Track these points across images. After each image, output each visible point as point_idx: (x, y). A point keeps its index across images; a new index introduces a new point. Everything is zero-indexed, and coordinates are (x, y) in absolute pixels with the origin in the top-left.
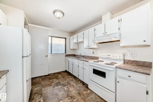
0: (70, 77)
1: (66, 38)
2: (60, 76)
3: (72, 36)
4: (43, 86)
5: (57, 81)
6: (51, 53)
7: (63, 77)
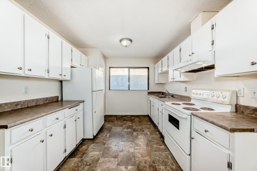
0: (149, 124)
1: (148, 68)
2: (137, 119)
3: (157, 64)
4: (115, 125)
5: (131, 124)
6: (129, 89)
7: (140, 122)
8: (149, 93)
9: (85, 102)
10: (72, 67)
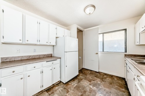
1: (126, 30)
3: (138, 22)
5: (99, 82)
6: (103, 51)
7: (111, 84)
8: (125, 55)
9: (61, 59)
10: (57, 38)
